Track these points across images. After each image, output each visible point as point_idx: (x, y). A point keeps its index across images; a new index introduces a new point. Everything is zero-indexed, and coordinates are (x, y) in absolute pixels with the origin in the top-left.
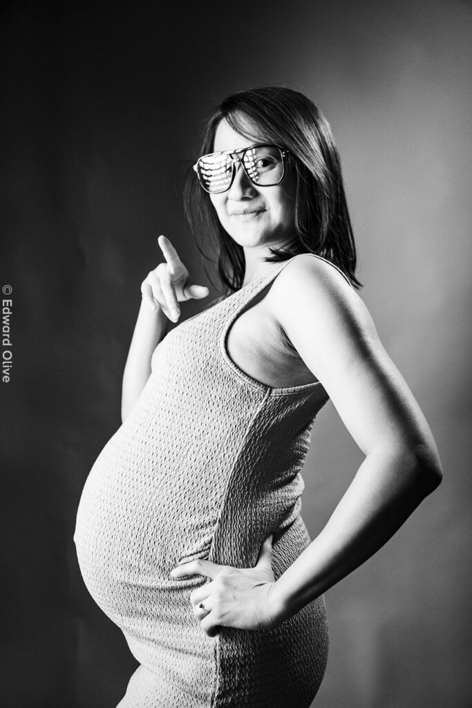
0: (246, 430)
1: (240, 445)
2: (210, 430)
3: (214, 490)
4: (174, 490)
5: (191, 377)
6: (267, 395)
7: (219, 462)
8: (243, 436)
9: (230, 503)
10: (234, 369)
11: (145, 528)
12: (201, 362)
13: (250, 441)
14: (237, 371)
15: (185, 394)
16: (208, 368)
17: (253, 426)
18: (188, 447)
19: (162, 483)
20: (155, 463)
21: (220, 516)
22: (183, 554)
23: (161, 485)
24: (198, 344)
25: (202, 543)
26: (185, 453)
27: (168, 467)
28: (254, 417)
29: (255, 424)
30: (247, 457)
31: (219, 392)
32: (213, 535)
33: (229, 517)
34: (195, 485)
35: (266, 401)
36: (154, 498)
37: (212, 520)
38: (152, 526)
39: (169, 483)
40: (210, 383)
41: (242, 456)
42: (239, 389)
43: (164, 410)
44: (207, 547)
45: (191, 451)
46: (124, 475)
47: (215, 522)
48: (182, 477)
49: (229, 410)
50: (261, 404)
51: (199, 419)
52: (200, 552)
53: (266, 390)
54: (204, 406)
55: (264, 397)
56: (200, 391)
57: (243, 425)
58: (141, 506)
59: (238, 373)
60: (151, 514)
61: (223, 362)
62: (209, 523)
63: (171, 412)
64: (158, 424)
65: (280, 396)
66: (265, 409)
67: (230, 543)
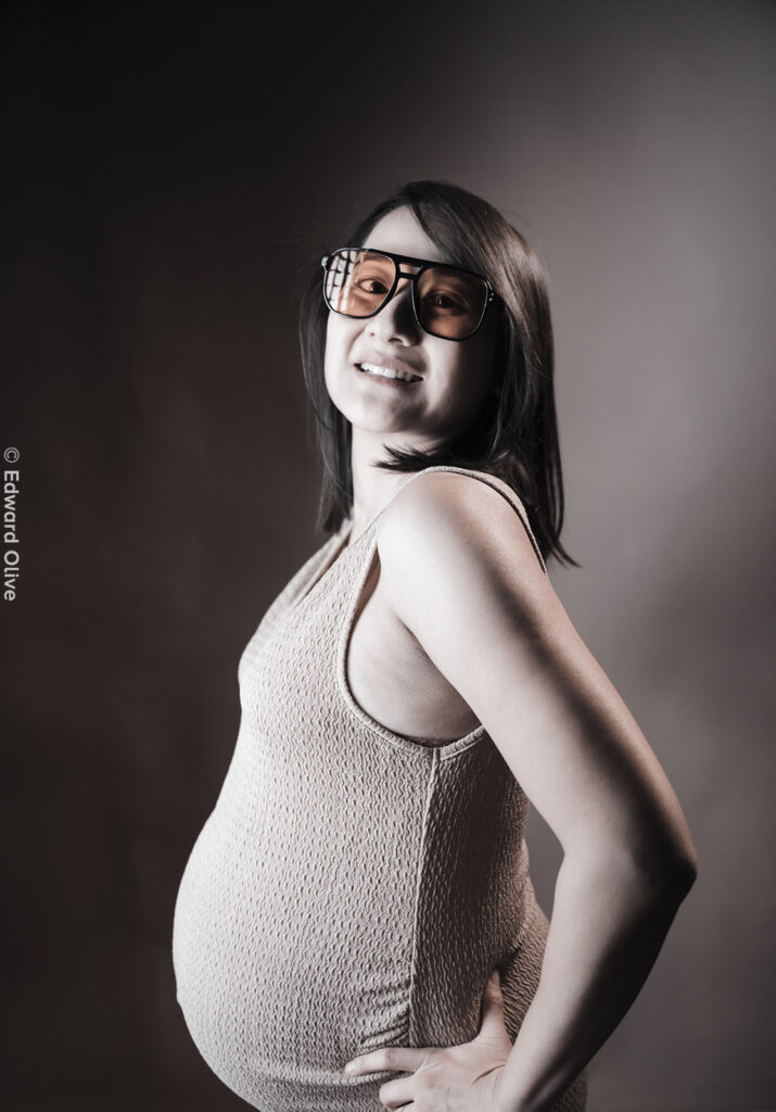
0: (421, 828)
1: (419, 852)
2: (363, 835)
3: (395, 933)
4: (329, 940)
5: (305, 749)
6: (434, 760)
7: (393, 885)
8: (420, 839)
9: (427, 949)
10: (372, 727)
11: (296, 1004)
12: (316, 723)
13: (434, 843)
14: (376, 729)
15: (305, 778)
16: (330, 731)
17: (431, 821)
18: (335, 866)
19: (307, 933)
20: (287, 899)
21: (413, 971)
22: (367, 1033)
23: (305, 936)
24: (302, 693)
25: (394, 1015)
26: (332, 878)
27: (309, 904)
28: (428, 805)
29: (433, 816)
30: (436, 870)
31: (358, 768)
32: (410, 1001)
33: (430, 970)
34: (362, 929)
35: (437, 772)
36: (298, 958)
37: (402, 980)
38: (306, 1001)
39: (318, 931)
40: (339, 757)
41: (429, 871)
42: (388, 761)
43: (278, 805)
44: (403, 1021)
45: (342, 874)
46: (240, 922)
47: (408, 984)
48: (337, 918)
49: (383, 798)
50: (431, 780)
51: (340, 818)
52: (393, 1029)
53: (431, 753)
54: (340, 794)
55: (430, 766)
56: (327, 771)
57: (413, 822)
58: (279, 972)
59: (380, 733)
60: (299, 983)
61: (352, 717)
62: (399, 985)
63: (290, 810)
64: (275, 830)
65: (456, 756)
66: (441, 786)
67: (439, 1007)
